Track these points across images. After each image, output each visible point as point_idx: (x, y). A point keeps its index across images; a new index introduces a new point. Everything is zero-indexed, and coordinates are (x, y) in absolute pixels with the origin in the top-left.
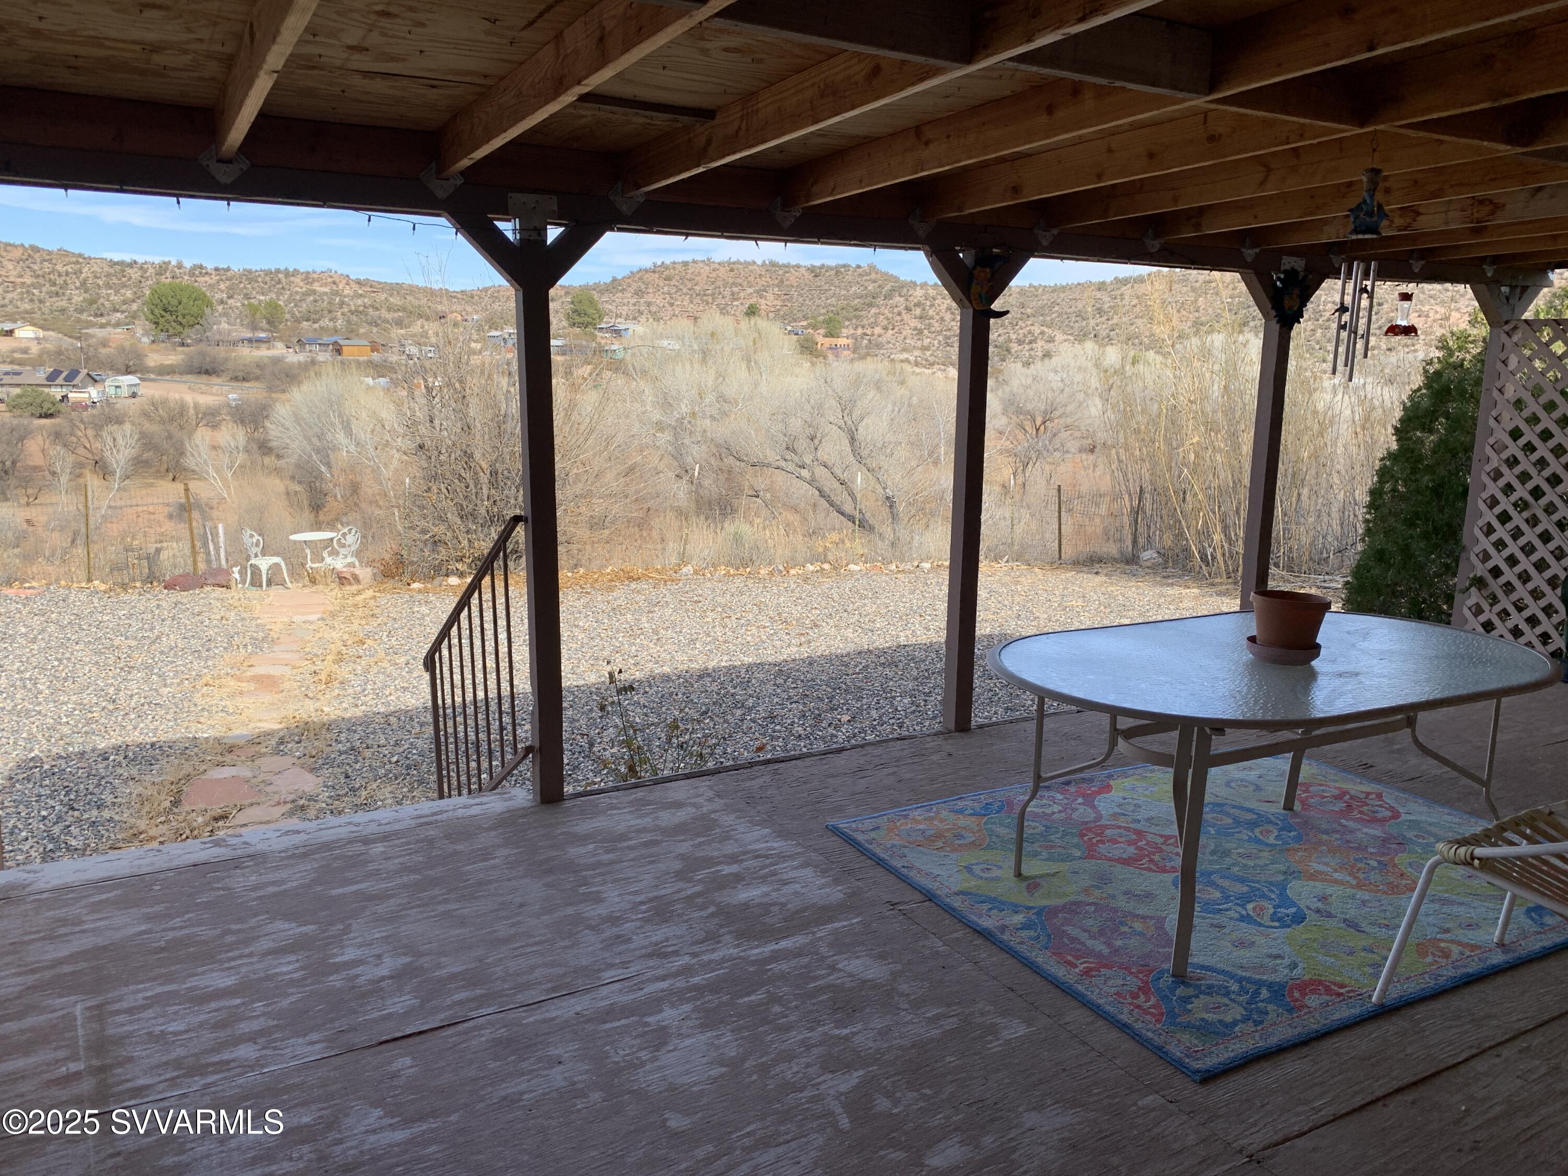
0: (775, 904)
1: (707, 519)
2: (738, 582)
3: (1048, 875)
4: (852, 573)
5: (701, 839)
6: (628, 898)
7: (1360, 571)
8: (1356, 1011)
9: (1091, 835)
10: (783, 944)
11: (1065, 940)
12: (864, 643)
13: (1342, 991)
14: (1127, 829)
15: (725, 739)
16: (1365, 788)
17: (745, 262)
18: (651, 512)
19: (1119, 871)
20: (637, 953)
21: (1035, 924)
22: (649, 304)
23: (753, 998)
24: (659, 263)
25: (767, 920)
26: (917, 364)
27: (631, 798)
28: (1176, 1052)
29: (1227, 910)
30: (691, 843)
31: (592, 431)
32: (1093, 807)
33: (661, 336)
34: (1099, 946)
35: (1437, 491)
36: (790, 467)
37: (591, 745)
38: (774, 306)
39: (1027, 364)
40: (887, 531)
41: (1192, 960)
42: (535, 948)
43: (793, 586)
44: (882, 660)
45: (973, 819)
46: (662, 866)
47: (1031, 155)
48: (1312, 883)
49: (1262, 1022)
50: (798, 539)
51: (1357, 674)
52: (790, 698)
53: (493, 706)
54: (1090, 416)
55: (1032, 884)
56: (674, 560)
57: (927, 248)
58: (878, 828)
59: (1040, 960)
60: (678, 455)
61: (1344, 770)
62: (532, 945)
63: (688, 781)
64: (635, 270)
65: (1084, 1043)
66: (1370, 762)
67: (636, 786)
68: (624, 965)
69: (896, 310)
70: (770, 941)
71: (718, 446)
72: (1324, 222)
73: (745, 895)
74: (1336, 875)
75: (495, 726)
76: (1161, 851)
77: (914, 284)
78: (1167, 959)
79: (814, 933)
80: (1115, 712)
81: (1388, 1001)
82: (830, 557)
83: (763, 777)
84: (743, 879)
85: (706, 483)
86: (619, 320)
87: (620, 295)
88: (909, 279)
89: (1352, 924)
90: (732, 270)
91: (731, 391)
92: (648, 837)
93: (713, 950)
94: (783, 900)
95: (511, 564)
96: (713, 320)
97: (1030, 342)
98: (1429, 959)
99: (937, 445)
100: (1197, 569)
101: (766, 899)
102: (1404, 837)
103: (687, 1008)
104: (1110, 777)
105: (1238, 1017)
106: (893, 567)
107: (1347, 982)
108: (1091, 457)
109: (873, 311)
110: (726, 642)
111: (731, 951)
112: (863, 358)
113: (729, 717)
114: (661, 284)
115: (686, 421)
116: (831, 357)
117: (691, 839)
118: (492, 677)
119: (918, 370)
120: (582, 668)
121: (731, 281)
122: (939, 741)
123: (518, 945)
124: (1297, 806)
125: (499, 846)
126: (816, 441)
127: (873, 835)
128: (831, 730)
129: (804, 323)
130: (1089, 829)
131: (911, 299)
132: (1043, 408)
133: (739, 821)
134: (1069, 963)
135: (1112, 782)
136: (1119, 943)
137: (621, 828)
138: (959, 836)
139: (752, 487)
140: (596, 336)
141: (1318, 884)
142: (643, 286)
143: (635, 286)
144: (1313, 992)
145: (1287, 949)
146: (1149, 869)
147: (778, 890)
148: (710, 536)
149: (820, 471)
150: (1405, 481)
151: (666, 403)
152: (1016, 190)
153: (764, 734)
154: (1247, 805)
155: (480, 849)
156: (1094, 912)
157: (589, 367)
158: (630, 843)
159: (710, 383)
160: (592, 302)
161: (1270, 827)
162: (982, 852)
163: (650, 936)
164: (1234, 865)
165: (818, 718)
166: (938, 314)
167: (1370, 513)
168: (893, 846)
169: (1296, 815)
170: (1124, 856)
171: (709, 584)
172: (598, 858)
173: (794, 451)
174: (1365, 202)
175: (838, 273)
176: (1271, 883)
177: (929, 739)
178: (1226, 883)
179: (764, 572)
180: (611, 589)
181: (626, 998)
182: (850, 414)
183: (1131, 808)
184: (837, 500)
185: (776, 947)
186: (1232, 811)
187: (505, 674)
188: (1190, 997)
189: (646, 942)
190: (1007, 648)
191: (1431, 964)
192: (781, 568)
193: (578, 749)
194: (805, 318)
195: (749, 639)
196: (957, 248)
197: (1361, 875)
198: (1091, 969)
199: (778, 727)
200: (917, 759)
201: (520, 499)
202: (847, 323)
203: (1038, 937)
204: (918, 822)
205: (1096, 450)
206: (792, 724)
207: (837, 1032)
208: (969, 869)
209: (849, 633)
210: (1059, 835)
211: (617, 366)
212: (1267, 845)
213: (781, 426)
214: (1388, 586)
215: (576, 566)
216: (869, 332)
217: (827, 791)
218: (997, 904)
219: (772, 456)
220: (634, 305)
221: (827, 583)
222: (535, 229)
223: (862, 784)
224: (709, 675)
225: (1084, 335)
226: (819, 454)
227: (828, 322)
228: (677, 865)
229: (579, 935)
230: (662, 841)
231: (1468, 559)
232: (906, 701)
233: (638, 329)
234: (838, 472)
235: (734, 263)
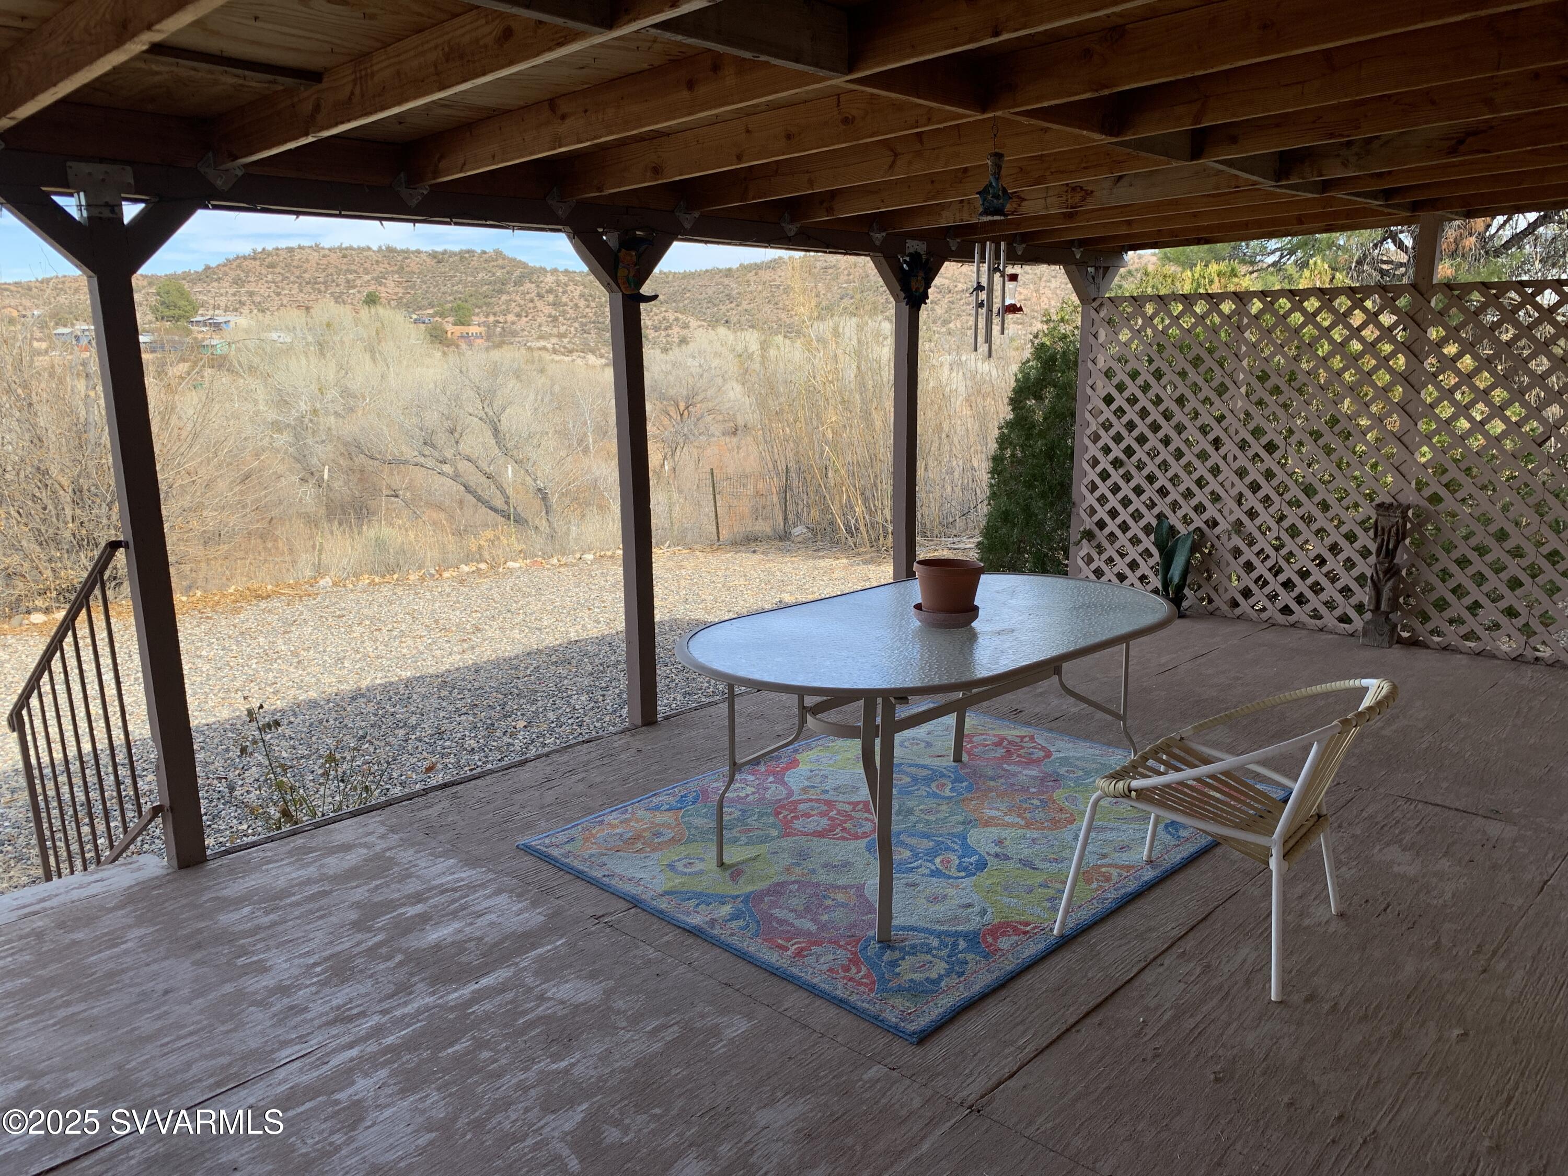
0: (470, 940)
1: (340, 524)
2: (386, 590)
3: (750, 859)
4: (511, 571)
5: (378, 882)
6: (296, 961)
7: (990, 532)
8: (1041, 946)
9: (785, 813)
10: (484, 982)
11: (774, 924)
12: (534, 642)
13: (1028, 929)
14: (818, 801)
15: (388, 763)
16: (1018, 733)
17: (359, 248)
18: (274, 521)
19: (817, 845)
20: (317, 1023)
21: (743, 912)
22: (251, 294)
23: (457, 1047)
24: (260, 250)
25: (464, 959)
26: (555, 352)
27: (288, 848)
28: (891, 1017)
29: (918, 867)
30: (366, 888)
31: (196, 436)
32: (784, 784)
33: (269, 328)
34: (807, 925)
35: (1050, 454)
36: (430, 463)
37: (232, 789)
38: (396, 294)
39: (665, 350)
40: (544, 525)
41: (895, 922)
42: (189, 1040)
43: (448, 590)
44: (554, 658)
45: (670, 814)
46: (333, 919)
47: (668, 135)
48: (988, 829)
49: (963, 973)
50: (450, 540)
51: (1013, 631)
52: (457, 710)
53: (105, 759)
54: (729, 401)
55: (734, 871)
56: (309, 573)
57: (568, 229)
58: (573, 839)
59: (752, 949)
60: (301, 458)
61: (999, 718)
62: (185, 1037)
63: (355, 820)
64: (231, 257)
65: (805, 1026)
66: (1019, 707)
67: (294, 833)
68: (302, 1039)
69: (528, 297)
70: (469, 982)
71: (345, 444)
72: (942, 207)
73: (435, 936)
74: (1007, 818)
75: (109, 781)
76: (851, 818)
77: (543, 270)
78: (871, 927)
79: (517, 964)
80: (801, 691)
81: (1067, 931)
82: (486, 556)
83: (441, 804)
84: (431, 919)
85: (336, 485)
86: (217, 312)
87: (215, 284)
88: (538, 265)
89: (1027, 863)
90: (344, 256)
91: (356, 383)
92: (315, 889)
93: (406, 1004)
94: (478, 934)
95: (110, 593)
96: (326, 309)
97: (666, 329)
98: (1095, 885)
99: (585, 434)
100: (843, 540)
101: (460, 937)
102: (1058, 773)
103: (383, 1073)
104: (796, 751)
105: (943, 972)
106: (554, 561)
107: (1031, 918)
108: (735, 440)
109: (504, 297)
110: (378, 657)
111: (427, 1000)
112: (499, 345)
113: (391, 739)
114: (264, 271)
115: (307, 420)
116: (463, 346)
117: (365, 884)
118: (99, 726)
119: (557, 358)
120: (211, 704)
121: (345, 267)
122: (626, 738)
123: (166, 1040)
124: (965, 758)
125: (130, 927)
126: (456, 435)
127: (568, 847)
128: (506, 739)
129: (431, 311)
130: (783, 807)
131: (543, 285)
132: (685, 393)
133: (419, 855)
134: (780, 947)
135: (798, 757)
136: (825, 917)
137: (282, 883)
138: (658, 834)
139: (389, 487)
140: (191, 332)
141: (993, 829)
142: (242, 275)
143: (232, 274)
144: (1004, 934)
145: (976, 897)
146: (843, 838)
147: (471, 924)
148: (348, 542)
149: (463, 466)
150: (1022, 446)
151: (282, 401)
152: (657, 171)
153: (433, 753)
154: (921, 762)
155: (106, 934)
156: (798, 890)
157: (187, 365)
158: (294, 898)
159: (331, 376)
160: (182, 293)
161: (944, 781)
162: (682, 847)
163: (330, 1001)
164: (917, 822)
165: (491, 728)
166: (571, 300)
167: (993, 478)
168: (591, 856)
169: (965, 765)
170: (819, 829)
171: (351, 596)
172: (256, 922)
173: (433, 446)
174: (991, 184)
175: (462, 259)
176: (953, 835)
177: (616, 738)
178: (913, 841)
179: (413, 577)
180: (237, 611)
181: (310, 1076)
182: (491, 404)
183: (818, 779)
184: (486, 496)
185: (477, 986)
186: (909, 770)
187: (116, 720)
188: (897, 960)
189: (327, 1008)
190: (694, 639)
191: (1097, 890)
192: (433, 571)
193: (216, 796)
194: (431, 305)
195: (405, 651)
196: (600, 230)
197: (1028, 815)
198: (802, 949)
199: (448, 743)
200: (606, 761)
201: (115, 516)
202: (477, 310)
203: (748, 926)
204: (614, 826)
205: (739, 432)
206: (464, 736)
207: (554, 1066)
208: (671, 867)
209: (516, 634)
210: (755, 817)
211: (220, 363)
212: (944, 798)
213: (415, 420)
214: (1014, 543)
215: (190, 588)
216: (501, 319)
217: (515, 808)
218: (704, 898)
219: (409, 453)
220: (234, 295)
221: (485, 583)
222: (107, 204)
223: (550, 796)
224: (363, 696)
225: (717, 321)
226: (461, 446)
227: (456, 310)
228: (353, 915)
229: (244, 1015)
230: (331, 892)
231: (1078, 514)
232: (583, 698)
233: (241, 321)
234: (484, 465)
235: (346, 249)
